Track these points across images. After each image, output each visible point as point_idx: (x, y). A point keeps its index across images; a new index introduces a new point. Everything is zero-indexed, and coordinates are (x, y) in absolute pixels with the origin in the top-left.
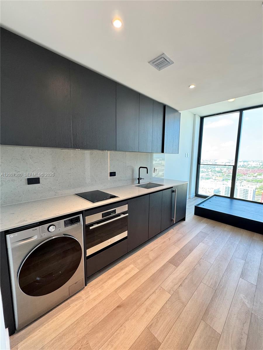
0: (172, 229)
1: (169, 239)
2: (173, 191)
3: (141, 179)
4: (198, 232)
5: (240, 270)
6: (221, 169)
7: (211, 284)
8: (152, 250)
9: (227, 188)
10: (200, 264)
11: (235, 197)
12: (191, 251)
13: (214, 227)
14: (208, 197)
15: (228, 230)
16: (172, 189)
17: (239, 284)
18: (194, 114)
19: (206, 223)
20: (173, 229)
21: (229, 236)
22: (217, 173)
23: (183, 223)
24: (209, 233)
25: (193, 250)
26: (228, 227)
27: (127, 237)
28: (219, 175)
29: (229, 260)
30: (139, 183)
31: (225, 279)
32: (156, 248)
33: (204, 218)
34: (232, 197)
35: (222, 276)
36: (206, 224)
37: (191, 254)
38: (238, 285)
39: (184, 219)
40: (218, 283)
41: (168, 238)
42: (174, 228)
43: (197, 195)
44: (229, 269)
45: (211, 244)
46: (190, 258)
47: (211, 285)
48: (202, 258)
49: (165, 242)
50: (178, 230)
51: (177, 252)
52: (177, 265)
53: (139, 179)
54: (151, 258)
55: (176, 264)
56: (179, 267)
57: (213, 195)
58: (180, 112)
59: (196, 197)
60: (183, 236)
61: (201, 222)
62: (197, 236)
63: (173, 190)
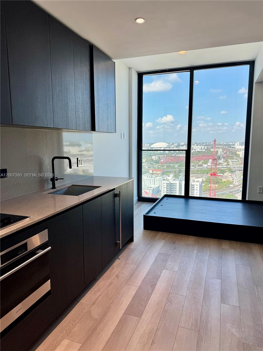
0: (117, 259)
1: (117, 276)
2: (115, 196)
3: (57, 180)
4: (156, 254)
5: (219, 293)
6: (159, 158)
7: (190, 324)
8: (94, 303)
9: (169, 185)
10: (170, 302)
11: (190, 195)
12: (153, 286)
13: (174, 243)
14: (158, 199)
15: (192, 243)
16: (114, 192)
17: (222, 312)
18: (130, 67)
19: (163, 239)
20: (119, 259)
21: (195, 252)
22: (154, 164)
23: (132, 246)
24: (170, 253)
25: (156, 284)
26: (191, 240)
27: (50, 291)
28: (157, 166)
29: (203, 284)
30: (54, 187)
31: (206, 311)
32: (100, 298)
33: (158, 232)
34: (187, 196)
35: (201, 310)
36: (164, 241)
37: (155, 291)
38: (221, 314)
39: (131, 240)
40: (199, 320)
41: (114, 277)
42: (119, 257)
43: (141, 199)
44: (207, 296)
45: (176, 268)
46: (155, 297)
47: (191, 326)
48: (171, 292)
49: (111, 283)
50: (127, 259)
51: (134, 293)
52: (139, 314)
53: (53, 180)
54: (96, 317)
55: (137, 313)
56: (143, 316)
57: (162, 195)
58: (114, 61)
59: (140, 202)
60: (136, 266)
61: (156, 238)
62: (156, 260)
63: (116, 193)
